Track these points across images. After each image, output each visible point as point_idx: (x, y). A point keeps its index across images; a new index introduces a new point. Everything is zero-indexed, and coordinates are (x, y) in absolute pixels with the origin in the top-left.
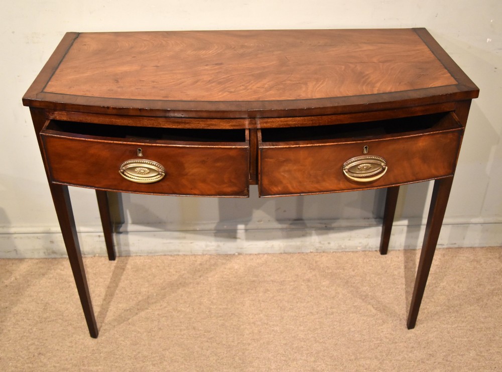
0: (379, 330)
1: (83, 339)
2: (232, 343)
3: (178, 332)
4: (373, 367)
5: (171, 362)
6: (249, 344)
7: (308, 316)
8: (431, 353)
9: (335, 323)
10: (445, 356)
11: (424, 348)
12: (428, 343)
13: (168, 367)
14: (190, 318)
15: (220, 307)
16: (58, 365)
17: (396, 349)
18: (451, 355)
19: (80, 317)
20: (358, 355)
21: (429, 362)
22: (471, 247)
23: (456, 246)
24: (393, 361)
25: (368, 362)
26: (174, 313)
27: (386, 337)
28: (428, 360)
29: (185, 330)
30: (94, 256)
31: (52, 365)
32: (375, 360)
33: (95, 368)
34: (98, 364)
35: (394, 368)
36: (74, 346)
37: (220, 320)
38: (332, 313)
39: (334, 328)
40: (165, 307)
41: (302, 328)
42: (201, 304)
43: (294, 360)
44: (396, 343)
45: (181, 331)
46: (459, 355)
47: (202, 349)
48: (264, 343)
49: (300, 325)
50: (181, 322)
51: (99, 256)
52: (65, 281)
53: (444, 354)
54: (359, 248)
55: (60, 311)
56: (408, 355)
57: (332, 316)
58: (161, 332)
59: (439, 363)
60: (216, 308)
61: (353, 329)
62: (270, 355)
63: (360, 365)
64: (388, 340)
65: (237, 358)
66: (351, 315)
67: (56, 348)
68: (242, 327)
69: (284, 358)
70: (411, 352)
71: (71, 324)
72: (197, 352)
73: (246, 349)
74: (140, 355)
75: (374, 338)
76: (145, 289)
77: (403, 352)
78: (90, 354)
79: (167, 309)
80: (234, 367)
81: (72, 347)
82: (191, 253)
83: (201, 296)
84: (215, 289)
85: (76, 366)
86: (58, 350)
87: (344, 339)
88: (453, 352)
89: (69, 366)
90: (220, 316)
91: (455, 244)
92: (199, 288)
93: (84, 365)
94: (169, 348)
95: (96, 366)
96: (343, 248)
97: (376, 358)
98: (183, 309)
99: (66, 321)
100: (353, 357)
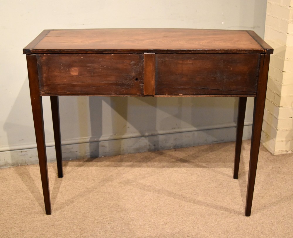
0: (190, 178)
1: (22, 200)
2: (111, 192)
3: (78, 191)
4: (190, 192)
5: (78, 203)
6: (120, 191)
7: (150, 177)
8: (219, 183)
9: (166, 178)
10: (227, 184)
11: (216, 182)
12: (217, 180)
13: (76, 205)
14: (84, 185)
15: (99, 178)
16: (10, 212)
17: (201, 184)
18: (230, 183)
19: (17, 192)
20: (181, 188)
21: (219, 187)
22: (232, 142)
23: (224, 141)
24: (200, 189)
25: (187, 191)
26: (73, 183)
27: (195, 180)
28: (219, 186)
29: (82, 189)
30: (18, 166)
31: (7, 213)
32: (191, 190)
33: (33, 211)
34: (35, 209)
35: (202, 191)
36: (18, 204)
37: (101, 183)
38: (163, 174)
39: (165, 180)
40: (68, 182)
41: (148, 182)
42: (88, 178)
43: (147, 194)
44: (200, 182)
45: (80, 190)
46: (235, 182)
47: (94, 196)
48: (128, 190)
49: (147, 181)
50: (79, 187)
51: (20, 166)
52: (3, 178)
53: (226, 183)
54: (172, 147)
55: (4, 191)
56: (207, 186)
57: (163, 176)
58: (68, 192)
59: (224, 187)
60: (97, 179)
61: (176, 179)
62: (133, 194)
63: (183, 192)
64: (195, 181)
65: (115, 197)
66: (173, 174)
67: (7, 206)
68: (114, 185)
69: (141, 194)
70: (209, 184)
71: (12, 195)
72: (92, 197)
73: (119, 193)
74: (59, 202)
75: (188, 181)
76: (53, 176)
77: (204, 185)
78: (28, 206)
79: (69, 182)
80: (114, 201)
81: (16, 204)
82: (76, 158)
83: (87, 175)
84: (94, 171)
85: (21, 211)
86: (8, 206)
87: (172, 184)
88: (231, 182)
89: (17, 212)
90: (101, 182)
91: (223, 140)
92: (85, 172)
93: (26, 210)
94: (75, 197)
95: (34, 210)
96: (162, 148)
97: (191, 189)
98: (78, 181)
99: (9, 194)
100: (178, 190)
